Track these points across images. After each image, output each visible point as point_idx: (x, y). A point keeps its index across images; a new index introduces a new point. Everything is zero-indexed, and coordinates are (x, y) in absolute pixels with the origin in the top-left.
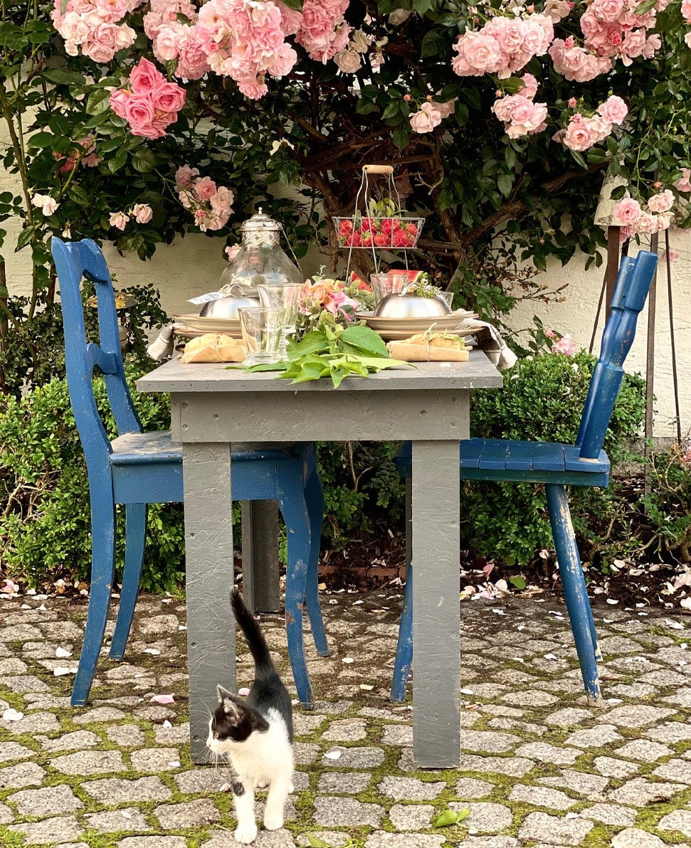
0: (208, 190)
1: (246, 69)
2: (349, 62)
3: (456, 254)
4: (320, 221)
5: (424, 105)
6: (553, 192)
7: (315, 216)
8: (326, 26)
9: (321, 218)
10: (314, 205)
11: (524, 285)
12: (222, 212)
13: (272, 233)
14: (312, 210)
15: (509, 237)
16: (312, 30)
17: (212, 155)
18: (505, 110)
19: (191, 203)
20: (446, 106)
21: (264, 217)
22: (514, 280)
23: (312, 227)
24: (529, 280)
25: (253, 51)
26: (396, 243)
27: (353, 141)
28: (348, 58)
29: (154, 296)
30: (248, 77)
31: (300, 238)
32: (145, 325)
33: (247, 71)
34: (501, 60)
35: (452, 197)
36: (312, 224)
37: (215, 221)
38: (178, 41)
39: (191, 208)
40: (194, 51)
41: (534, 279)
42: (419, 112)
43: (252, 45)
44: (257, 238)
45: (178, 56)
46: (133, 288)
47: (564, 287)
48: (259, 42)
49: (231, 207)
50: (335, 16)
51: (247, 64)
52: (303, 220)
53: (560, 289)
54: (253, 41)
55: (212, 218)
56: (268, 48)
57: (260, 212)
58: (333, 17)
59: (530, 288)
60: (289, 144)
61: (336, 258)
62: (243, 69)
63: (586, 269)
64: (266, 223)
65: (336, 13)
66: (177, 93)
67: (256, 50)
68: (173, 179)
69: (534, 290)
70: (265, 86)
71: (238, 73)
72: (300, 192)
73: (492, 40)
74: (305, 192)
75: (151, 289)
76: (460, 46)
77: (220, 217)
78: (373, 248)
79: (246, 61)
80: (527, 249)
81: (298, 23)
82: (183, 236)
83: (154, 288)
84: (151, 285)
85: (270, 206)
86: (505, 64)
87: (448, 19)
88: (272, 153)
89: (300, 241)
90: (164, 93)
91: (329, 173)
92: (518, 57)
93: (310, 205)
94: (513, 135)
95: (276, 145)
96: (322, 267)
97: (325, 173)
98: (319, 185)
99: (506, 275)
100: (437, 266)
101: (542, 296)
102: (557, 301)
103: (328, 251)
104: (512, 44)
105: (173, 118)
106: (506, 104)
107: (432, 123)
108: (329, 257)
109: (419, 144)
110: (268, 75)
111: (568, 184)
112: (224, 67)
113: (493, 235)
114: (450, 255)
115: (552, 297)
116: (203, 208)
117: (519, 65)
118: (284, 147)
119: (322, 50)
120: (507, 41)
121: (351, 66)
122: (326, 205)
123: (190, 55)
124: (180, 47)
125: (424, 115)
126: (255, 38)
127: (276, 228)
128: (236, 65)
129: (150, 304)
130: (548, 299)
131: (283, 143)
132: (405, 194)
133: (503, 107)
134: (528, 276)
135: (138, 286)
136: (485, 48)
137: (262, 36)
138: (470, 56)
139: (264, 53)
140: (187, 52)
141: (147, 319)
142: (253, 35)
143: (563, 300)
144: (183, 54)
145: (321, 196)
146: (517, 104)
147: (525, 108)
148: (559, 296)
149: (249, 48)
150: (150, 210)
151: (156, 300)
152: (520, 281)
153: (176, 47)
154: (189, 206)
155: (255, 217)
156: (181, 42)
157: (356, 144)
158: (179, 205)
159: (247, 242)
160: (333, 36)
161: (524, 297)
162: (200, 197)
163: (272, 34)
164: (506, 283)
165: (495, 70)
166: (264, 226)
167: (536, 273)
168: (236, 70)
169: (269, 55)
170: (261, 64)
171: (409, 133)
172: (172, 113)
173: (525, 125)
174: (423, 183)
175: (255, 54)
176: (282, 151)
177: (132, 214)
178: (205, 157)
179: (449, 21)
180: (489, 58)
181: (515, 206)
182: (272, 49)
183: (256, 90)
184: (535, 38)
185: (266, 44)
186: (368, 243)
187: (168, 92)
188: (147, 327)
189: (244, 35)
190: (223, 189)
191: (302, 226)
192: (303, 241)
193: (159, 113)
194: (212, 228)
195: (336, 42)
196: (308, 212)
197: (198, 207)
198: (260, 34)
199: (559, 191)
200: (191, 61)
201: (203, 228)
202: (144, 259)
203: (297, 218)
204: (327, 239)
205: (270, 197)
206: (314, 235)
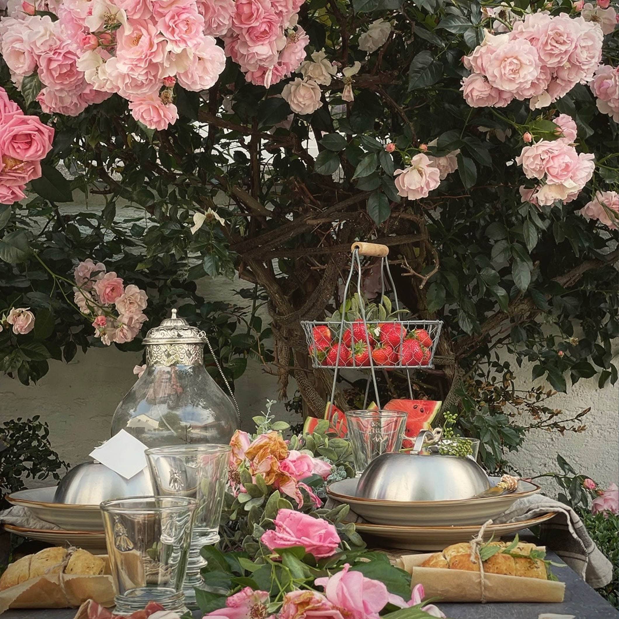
0: (112, 290)
1: (140, 75)
2: (304, 97)
3: (448, 372)
4: (263, 328)
5: (415, 158)
6: (568, 288)
7: (256, 322)
8: (270, 24)
9: (264, 326)
10: (255, 309)
11: (534, 411)
12: (131, 319)
13: (191, 348)
14: (253, 315)
15: (512, 348)
16: (250, 30)
17: (127, 249)
18: (538, 161)
19: (89, 307)
20: (443, 161)
21: (180, 323)
22: (520, 403)
23: (252, 337)
24: (539, 404)
25: (151, 45)
26: (407, 360)
27: (310, 215)
28: (302, 91)
29: (41, 433)
30: (145, 90)
31: (238, 351)
32: (25, 473)
33: (142, 78)
34: (538, 79)
35: (443, 294)
36: (253, 332)
37: (122, 331)
38: (34, 43)
39: (89, 315)
40: (60, 58)
41: (547, 403)
42: (409, 168)
43: (149, 34)
44: (169, 355)
45: (37, 67)
46: (12, 421)
47: (585, 412)
48: (161, 28)
49: (145, 312)
50: (284, 10)
51: (142, 65)
52: (242, 328)
53: (580, 415)
54: (151, 26)
55: (117, 327)
56: (177, 38)
57: (174, 316)
58: (281, 11)
59: (542, 414)
60: (217, 217)
61: (286, 378)
62: (135, 75)
63: (601, 386)
64: (182, 333)
65: (286, 7)
66: (39, 131)
67: (156, 41)
68: (72, 278)
69: (545, 416)
70: (173, 108)
71: (127, 81)
72: (238, 293)
73: (528, 45)
74: (244, 293)
75: (37, 423)
76: (476, 59)
77: (129, 326)
78: (372, 367)
79: (140, 60)
80: (537, 363)
81: (227, 17)
82: (85, 351)
83: (42, 422)
84: (37, 418)
85: (198, 311)
86: (544, 86)
87: (454, 24)
88: (193, 230)
89: (237, 356)
90: (17, 129)
91: (275, 262)
92: (564, 74)
93: (251, 309)
94: (547, 199)
95: (199, 219)
96: (270, 403)
97: (270, 264)
98: (263, 279)
99: (508, 397)
100: (421, 388)
101: (555, 425)
102: (574, 430)
103: (275, 370)
104: (557, 52)
105: (35, 170)
106: (540, 152)
107: (428, 184)
108: (277, 378)
109: (402, 219)
110: (178, 88)
111: (586, 277)
112: (104, 72)
113: (490, 345)
114: (440, 372)
115: (568, 425)
116: (106, 314)
117: (563, 89)
118: (210, 222)
119: (266, 64)
120: (549, 47)
121: (307, 102)
122: (272, 307)
123: (54, 65)
124: (37, 52)
125: (415, 172)
126: (155, 23)
127: (198, 340)
128: (123, 69)
129: (35, 443)
130: (564, 428)
131: (210, 216)
132: (372, 293)
133: (535, 158)
134: (538, 398)
135: (19, 419)
136: (516, 58)
137: (167, 18)
138: (492, 71)
139: (169, 47)
140: (50, 60)
141: (29, 465)
142: (152, 18)
143: (583, 429)
144: (43, 64)
145: (265, 298)
146: (556, 153)
147: (567, 159)
148: (577, 424)
149: (145, 40)
150: (31, 315)
151: (44, 437)
152: (528, 405)
153: (31, 52)
154: (87, 312)
155: (167, 323)
156: (38, 44)
157: (315, 218)
158: (76, 310)
159: (152, 361)
160: (283, 42)
161: (532, 426)
162: (102, 299)
163: (184, 16)
164: (508, 408)
165: (527, 94)
166: (179, 336)
167: (549, 395)
168: (123, 77)
169: (178, 50)
170: (167, 65)
171: (390, 202)
172: (32, 163)
173: (566, 184)
174: (412, 272)
175: (155, 49)
176: (207, 229)
177: (5, 322)
178: (119, 251)
179: (455, 27)
180: (522, 73)
181: (521, 307)
182: (185, 41)
183: (159, 114)
184: (590, 43)
185: (173, 32)
186: (361, 360)
187: (23, 129)
188: (28, 476)
189: (136, 17)
190: (133, 289)
191: (240, 336)
192: (242, 355)
193: (10, 163)
194: (117, 340)
195: (286, 54)
196: (248, 318)
197: (100, 312)
198: (163, 15)
199: (575, 287)
200: (56, 75)
201: (106, 340)
202: (26, 383)
203: (233, 327)
204: (272, 352)
205: (200, 301)
206: (256, 347)
